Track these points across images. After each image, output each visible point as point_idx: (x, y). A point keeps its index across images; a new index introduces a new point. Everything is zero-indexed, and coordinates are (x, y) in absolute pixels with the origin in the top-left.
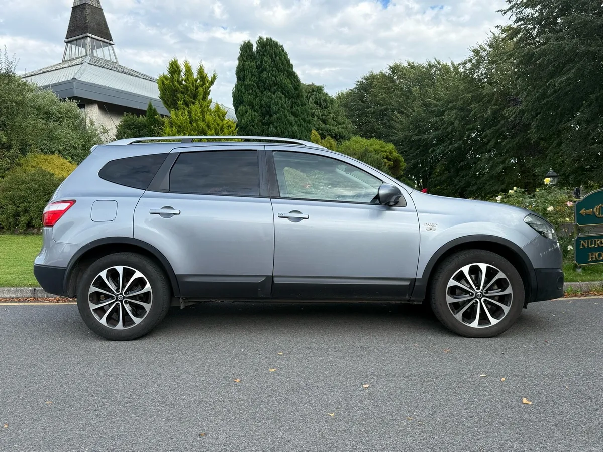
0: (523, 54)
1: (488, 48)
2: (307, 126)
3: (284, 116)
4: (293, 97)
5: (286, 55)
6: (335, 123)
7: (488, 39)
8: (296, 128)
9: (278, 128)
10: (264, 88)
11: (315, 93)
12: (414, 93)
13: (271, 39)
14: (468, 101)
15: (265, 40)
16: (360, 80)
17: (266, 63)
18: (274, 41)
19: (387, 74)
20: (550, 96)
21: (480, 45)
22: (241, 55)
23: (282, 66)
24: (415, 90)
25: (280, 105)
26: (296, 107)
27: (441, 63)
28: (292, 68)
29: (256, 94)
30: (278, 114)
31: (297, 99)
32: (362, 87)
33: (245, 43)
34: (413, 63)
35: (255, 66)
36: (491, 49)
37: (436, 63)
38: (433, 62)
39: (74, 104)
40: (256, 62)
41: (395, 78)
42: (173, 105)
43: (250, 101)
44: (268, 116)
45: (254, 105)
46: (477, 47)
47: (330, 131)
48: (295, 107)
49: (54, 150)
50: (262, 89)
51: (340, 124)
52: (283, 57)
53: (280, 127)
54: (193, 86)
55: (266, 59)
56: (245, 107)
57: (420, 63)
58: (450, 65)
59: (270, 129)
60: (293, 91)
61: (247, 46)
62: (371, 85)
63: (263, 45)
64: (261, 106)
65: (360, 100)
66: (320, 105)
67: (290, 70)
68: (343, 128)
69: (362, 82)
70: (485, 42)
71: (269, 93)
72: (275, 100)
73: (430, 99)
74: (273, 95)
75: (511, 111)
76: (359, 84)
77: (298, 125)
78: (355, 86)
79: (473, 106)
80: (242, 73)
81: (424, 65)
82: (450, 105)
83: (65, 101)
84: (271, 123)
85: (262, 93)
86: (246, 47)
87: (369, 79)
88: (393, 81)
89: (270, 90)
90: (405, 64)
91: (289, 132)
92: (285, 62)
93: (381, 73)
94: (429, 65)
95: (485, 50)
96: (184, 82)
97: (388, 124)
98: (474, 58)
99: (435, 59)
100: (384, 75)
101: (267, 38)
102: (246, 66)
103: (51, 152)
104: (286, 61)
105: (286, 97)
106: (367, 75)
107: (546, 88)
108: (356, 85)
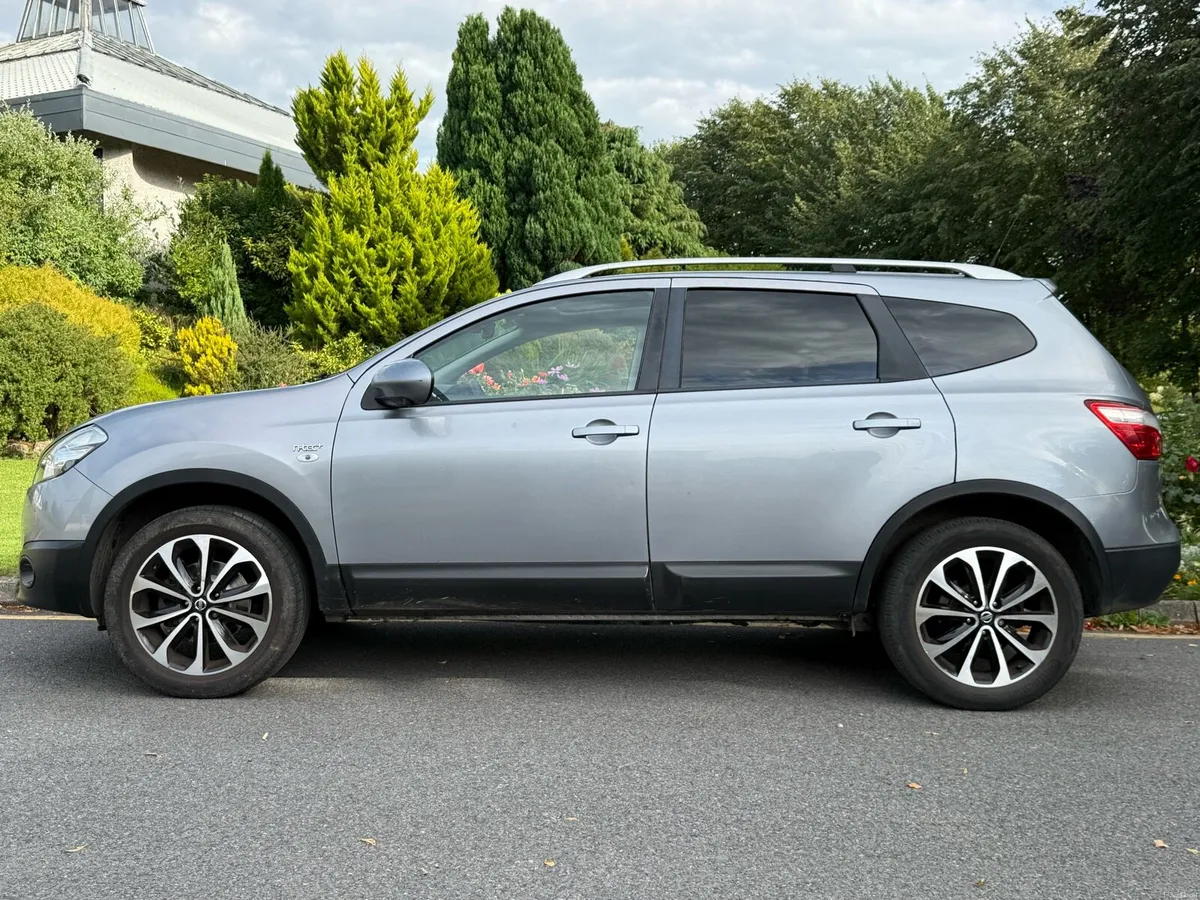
0: (1122, 80)
1: (1019, 60)
2: (612, 222)
3: (561, 197)
4: (581, 154)
5: (566, 53)
6: (664, 218)
7: (1020, 39)
8: (589, 225)
9: (548, 224)
10: (516, 129)
11: (617, 144)
12: (839, 153)
13: (534, 14)
14: (971, 180)
15: (518, 14)
16: (708, 117)
17: (520, 70)
18: (539, 20)
19: (775, 107)
20: (1180, 178)
21: (1001, 49)
22: (461, 49)
23: (558, 79)
24: (843, 147)
25: (554, 170)
26: (589, 176)
27: (904, 87)
28: (580, 85)
29: (496, 140)
30: (548, 193)
31: (590, 159)
32: (714, 134)
33: (470, 18)
34: (835, 84)
35: (494, 76)
36: (1024, 62)
37: (891, 87)
38: (884, 83)
39: (86, 148)
40: (497, 66)
41: (793, 116)
42: (328, 161)
43: (481, 159)
44: (523, 196)
45: (491, 167)
46: (992, 54)
47: (651, 235)
48: (586, 176)
49: (41, 256)
50: (510, 131)
51: (673, 219)
52: (562, 57)
53: (552, 223)
54: (382, 120)
55: (522, 61)
56: (469, 171)
57: (854, 85)
58: (925, 94)
59: (527, 226)
60: (583, 140)
61: (476, 26)
62: (734, 131)
63: (515, 26)
64: (508, 170)
65: (708, 164)
66: (629, 172)
67: (576, 88)
68: (680, 229)
69: (714, 122)
70: (1013, 45)
71: (526, 141)
72: (541, 160)
73: (877, 169)
74: (537, 148)
75: (1084, 209)
76: (706, 126)
77: (593, 220)
78: (696, 131)
79: (983, 192)
80: (463, 91)
81: (864, 90)
82: (929, 187)
83: (63, 140)
84: (529, 211)
85: (510, 139)
86: (473, 30)
87: (730, 115)
88: (787, 124)
89: (529, 136)
90: (817, 86)
91: (572, 234)
92: (565, 71)
93: (758, 103)
94: (876, 91)
95: (1011, 63)
96: (358, 110)
97: (776, 223)
98: (987, 81)
99: (891, 79)
100: (767, 107)
101: (522, 11)
102: (473, 76)
103: (34, 260)
104: (568, 66)
105: (566, 151)
106: (726, 107)
107: (1170, 161)
108: (700, 127)
